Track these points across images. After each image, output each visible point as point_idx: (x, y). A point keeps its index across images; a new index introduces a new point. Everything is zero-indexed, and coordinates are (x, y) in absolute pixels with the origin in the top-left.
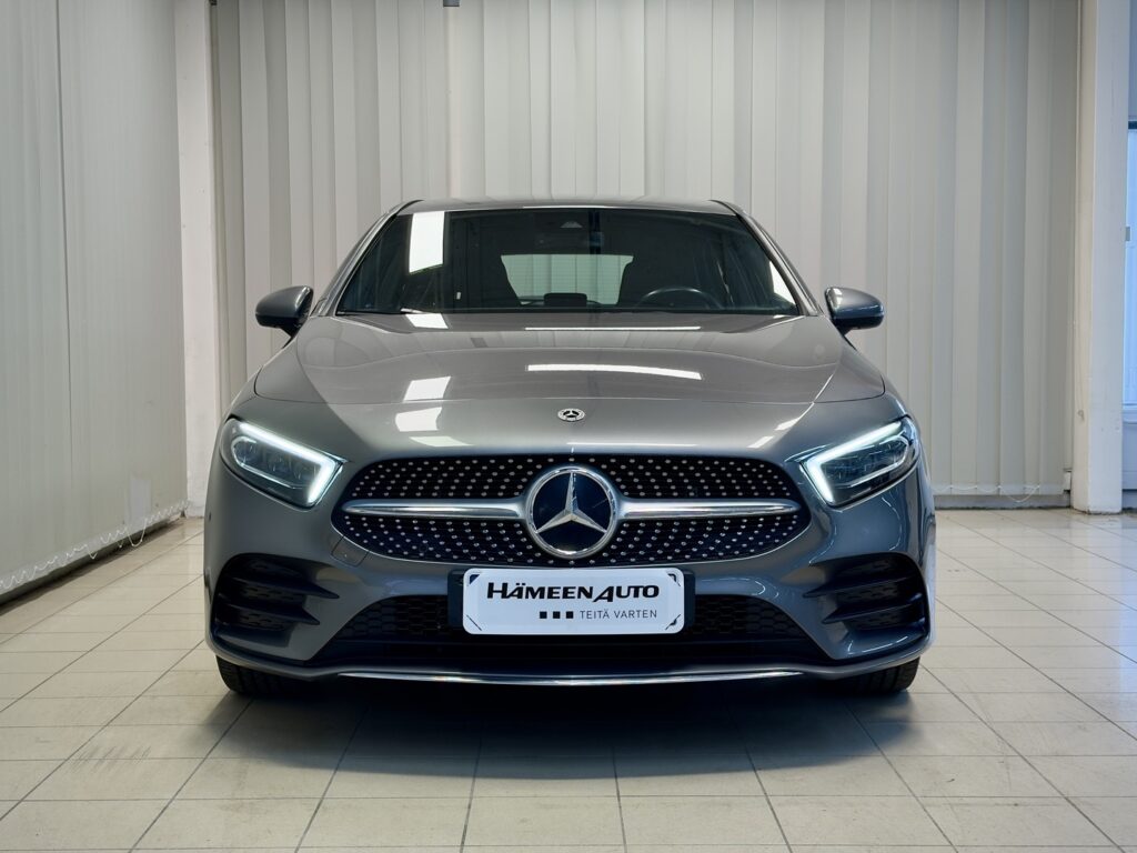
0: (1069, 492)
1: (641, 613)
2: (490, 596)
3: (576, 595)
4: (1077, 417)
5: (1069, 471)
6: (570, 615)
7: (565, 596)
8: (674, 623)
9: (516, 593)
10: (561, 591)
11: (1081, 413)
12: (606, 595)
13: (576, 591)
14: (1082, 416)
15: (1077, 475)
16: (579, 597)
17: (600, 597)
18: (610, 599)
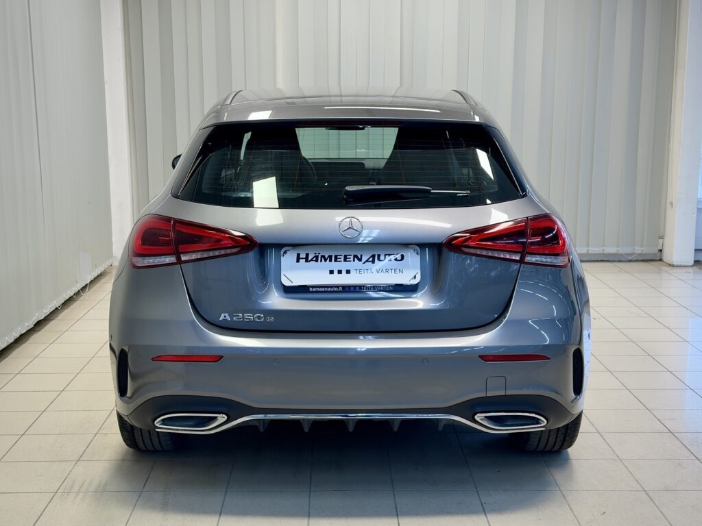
4: (669, 206)
14: (672, 205)
15: (667, 240)
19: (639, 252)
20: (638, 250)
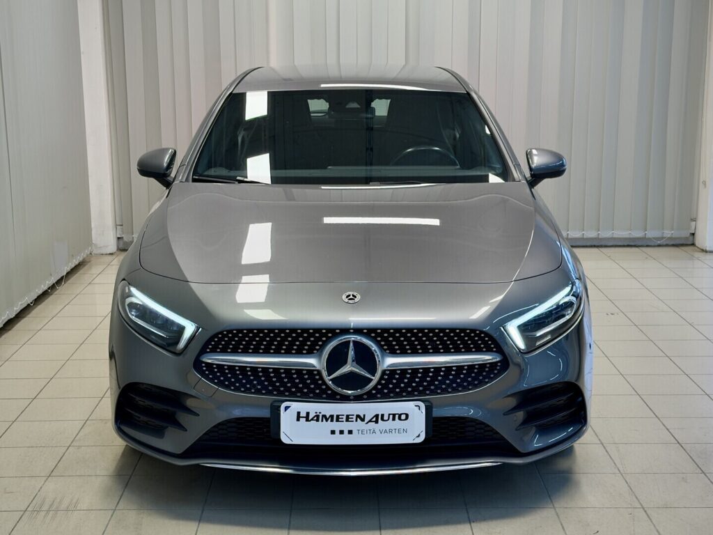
0: (693, 234)
1: (397, 431)
2: (298, 420)
3: (354, 419)
4: (701, 185)
5: (694, 220)
6: (350, 432)
7: (347, 420)
8: (419, 436)
9: (315, 418)
10: (345, 417)
11: (704, 183)
12: (374, 419)
13: (355, 417)
14: (705, 184)
15: (700, 224)
16: (356, 421)
17: (370, 421)
18: (377, 422)
19: (669, 236)
20: (668, 233)
